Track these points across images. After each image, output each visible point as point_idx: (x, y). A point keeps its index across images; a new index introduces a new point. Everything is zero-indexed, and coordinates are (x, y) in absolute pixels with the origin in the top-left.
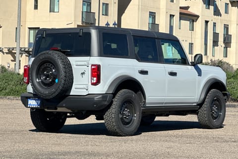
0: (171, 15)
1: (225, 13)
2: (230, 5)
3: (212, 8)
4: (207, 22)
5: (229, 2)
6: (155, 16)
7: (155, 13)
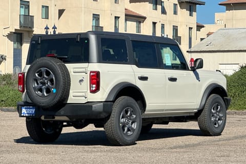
1: (174, 14)
2: (178, 5)
3: (159, 7)
4: (154, 24)
5: (177, 3)
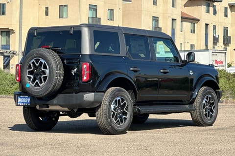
0: (173, 19)
6: (158, 20)
7: (158, 17)
